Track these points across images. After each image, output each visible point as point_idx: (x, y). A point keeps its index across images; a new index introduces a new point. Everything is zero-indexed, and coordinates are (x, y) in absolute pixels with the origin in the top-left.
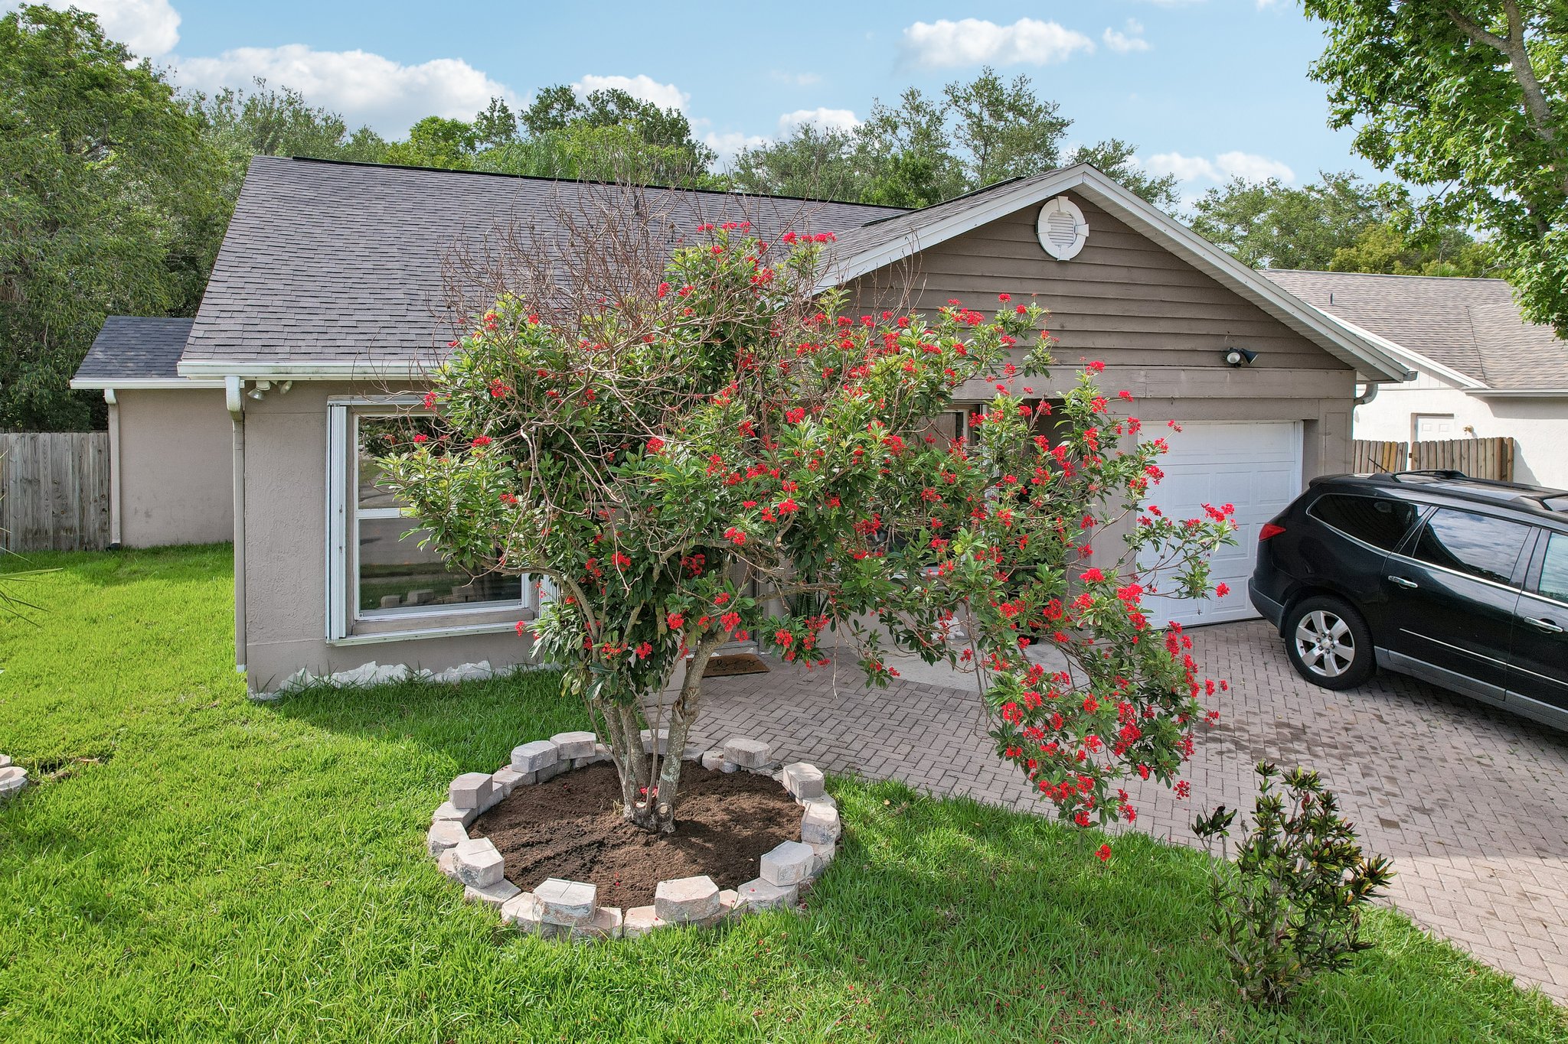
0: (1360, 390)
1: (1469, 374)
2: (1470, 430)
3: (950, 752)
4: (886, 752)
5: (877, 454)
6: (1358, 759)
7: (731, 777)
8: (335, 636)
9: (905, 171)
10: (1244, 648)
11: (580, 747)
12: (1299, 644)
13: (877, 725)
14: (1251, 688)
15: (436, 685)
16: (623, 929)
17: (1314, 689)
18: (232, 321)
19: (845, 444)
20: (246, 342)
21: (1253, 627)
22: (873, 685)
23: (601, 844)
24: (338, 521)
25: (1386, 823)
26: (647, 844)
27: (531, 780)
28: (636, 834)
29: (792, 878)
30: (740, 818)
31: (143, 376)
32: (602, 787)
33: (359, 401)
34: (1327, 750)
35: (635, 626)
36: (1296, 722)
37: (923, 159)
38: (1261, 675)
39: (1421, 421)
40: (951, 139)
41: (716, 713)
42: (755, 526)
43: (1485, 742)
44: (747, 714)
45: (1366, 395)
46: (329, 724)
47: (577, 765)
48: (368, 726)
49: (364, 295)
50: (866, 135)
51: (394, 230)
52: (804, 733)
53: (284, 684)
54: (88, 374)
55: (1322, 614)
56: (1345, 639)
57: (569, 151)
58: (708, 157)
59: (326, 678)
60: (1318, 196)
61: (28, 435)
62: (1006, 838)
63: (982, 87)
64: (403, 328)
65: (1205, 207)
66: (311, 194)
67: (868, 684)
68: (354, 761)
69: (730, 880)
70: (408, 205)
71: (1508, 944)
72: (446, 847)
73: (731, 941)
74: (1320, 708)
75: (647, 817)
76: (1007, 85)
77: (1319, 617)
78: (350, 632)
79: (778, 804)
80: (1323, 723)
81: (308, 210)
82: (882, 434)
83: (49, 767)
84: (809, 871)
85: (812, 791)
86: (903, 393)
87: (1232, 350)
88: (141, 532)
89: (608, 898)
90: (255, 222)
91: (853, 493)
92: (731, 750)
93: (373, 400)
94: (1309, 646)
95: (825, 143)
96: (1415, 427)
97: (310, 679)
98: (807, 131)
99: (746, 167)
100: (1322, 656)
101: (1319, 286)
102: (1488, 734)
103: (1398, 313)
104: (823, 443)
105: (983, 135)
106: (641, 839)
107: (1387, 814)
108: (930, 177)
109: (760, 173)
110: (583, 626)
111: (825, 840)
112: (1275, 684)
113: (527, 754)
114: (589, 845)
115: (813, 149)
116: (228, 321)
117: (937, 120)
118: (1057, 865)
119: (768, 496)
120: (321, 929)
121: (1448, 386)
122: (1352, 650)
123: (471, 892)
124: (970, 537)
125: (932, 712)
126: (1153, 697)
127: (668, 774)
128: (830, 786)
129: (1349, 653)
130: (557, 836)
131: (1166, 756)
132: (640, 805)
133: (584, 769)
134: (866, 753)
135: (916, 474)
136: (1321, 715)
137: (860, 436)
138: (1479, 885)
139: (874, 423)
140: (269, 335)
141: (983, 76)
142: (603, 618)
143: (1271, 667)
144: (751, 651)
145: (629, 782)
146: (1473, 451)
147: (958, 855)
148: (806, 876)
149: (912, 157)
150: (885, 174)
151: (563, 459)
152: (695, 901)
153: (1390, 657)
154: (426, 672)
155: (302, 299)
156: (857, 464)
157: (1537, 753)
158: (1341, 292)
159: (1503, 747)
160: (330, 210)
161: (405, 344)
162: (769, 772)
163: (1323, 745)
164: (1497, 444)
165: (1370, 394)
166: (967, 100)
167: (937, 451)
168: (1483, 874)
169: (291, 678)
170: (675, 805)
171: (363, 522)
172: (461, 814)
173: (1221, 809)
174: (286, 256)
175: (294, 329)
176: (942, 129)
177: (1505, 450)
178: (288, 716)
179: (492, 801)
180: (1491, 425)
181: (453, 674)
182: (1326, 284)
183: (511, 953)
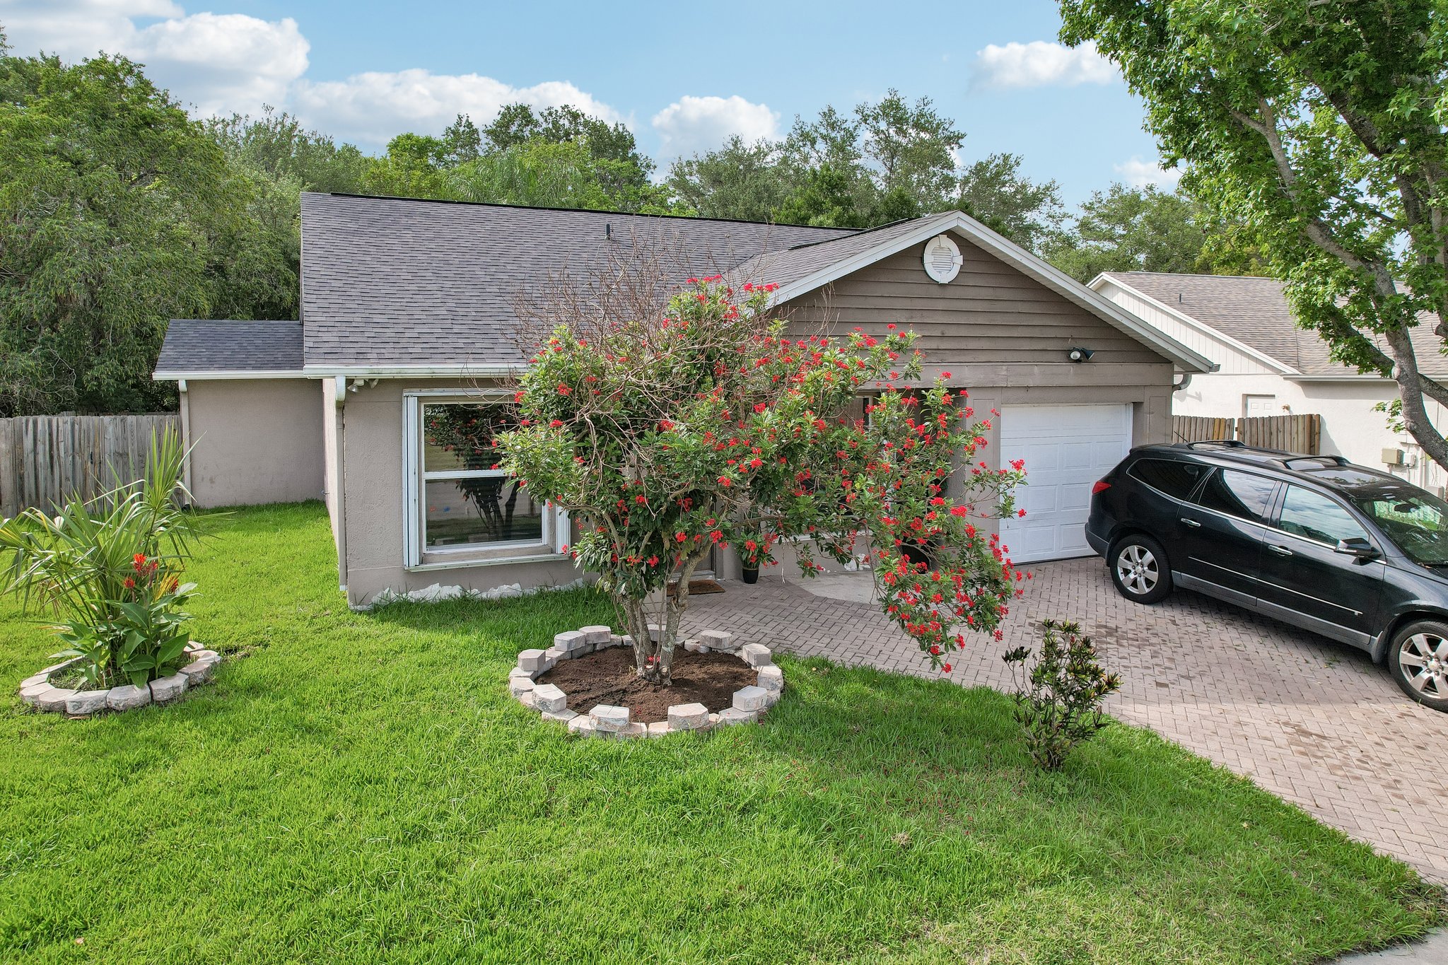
0: (1178, 379)
1: (1286, 363)
2: (1287, 408)
3: (859, 642)
4: (813, 642)
5: (809, 431)
6: (1151, 648)
7: (706, 655)
8: (412, 564)
9: (823, 182)
10: (1082, 577)
11: (600, 635)
12: (1120, 571)
13: (806, 626)
14: (1082, 602)
15: (483, 601)
16: (648, 734)
17: (1129, 603)
18: (330, 334)
19: (790, 425)
20: (344, 350)
21: (1092, 561)
22: (807, 576)
23: (624, 691)
24: (413, 480)
25: (1159, 684)
26: (655, 691)
27: (568, 657)
28: (647, 685)
29: (754, 706)
30: (715, 677)
31: (208, 369)
32: (618, 660)
33: (425, 393)
34: (1130, 642)
35: (646, 545)
36: (1112, 624)
37: (838, 171)
38: (1092, 594)
39: (1250, 400)
40: (862, 152)
41: (689, 618)
42: (736, 475)
43: (1245, 637)
44: (711, 619)
45: (1181, 383)
46: (413, 625)
47: (598, 648)
48: (442, 625)
49: (418, 314)
50: (787, 150)
51: (425, 257)
52: (753, 630)
53: (375, 599)
54: (165, 368)
55: (1136, 548)
56: (1152, 566)
57: (527, 165)
58: (648, 166)
59: (404, 595)
60: (1188, 200)
61: (119, 418)
62: (895, 689)
63: (888, 107)
64: (452, 338)
65: (1089, 208)
66: (353, 226)
67: (803, 576)
68: (443, 646)
69: (714, 709)
70: (430, 234)
71: (1219, 748)
72: (523, 691)
73: (718, 739)
74: (1132, 616)
75: (654, 675)
76: (911, 105)
77: (1135, 550)
78: (422, 562)
79: (741, 670)
80: (1132, 625)
81: (356, 239)
82: (813, 419)
83: (230, 651)
84: (764, 703)
85: (762, 660)
86: (825, 393)
87: (1074, 349)
88: (208, 495)
89: (635, 717)
90: (319, 252)
91: (794, 455)
92: (705, 637)
93: (437, 392)
94: (1127, 572)
95: (752, 153)
96: (1245, 406)
97: (393, 595)
98: (736, 142)
99: (680, 174)
100: (1136, 579)
101: (1172, 286)
102: (1249, 632)
103: (1235, 310)
104: (776, 424)
105: (890, 150)
106: (651, 688)
107: (1162, 679)
108: (845, 187)
109: (695, 180)
110: (611, 545)
111: (774, 687)
112: (1101, 600)
113: (564, 639)
114: (617, 691)
115: (740, 159)
116: (327, 334)
117: (851, 136)
118: (928, 703)
119: (743, 456)
120: (458, 733)
121: (1270, 372)
122: (1156, 573)
123: (545, 715)
124: (864, 479)
125: (845, 618)
126: (983, 583)
127: (667, 646)
128: (775, 660)
129: (1154, 576)
130: (594, 687)
131: (989, 617)
132: (648, 667)
133: (604, 650)
134: (799, 643)
135: (833, 443)
136: (1131, 620)
137: (799, 420)
138: (1211, 718)
139: (807, 412)
140: (359, 344)
141: (888, 97)
142: (625, 540)
143: (1101, 589)
144: (711, 578)
145: (641, 652)
146: (1287, 426)
147: (863, 697)
148: (762, 706)
149: (828, 169)
150: (805, 184)
151: (603, 434)
152: (694, 716)
153: (1182, 578)
154: (475, 591)
155: (374, 316)
156: (799, 436)
157: (1279, 643)
158: (1191, 291)
159: (1256, 639)
160: (372, 240)
161: (458, 351)
162: (732, 652)
163: (1128, 639)
164: (1307, 420)
165: (1186, 381)
166: (875, 119)
167: (846, 429)
168: (1216, 712)
169: (380, 595)
170: (672, 668)
171: (428, 482)
172: (530, 674)
173: (1022, 648)
174: (351, 280)
175: (376, 340)
176: (855, 144)
177: (1313, 425)
178: (383, 621)
179: (546, 668)
180: (1303, 404)
181: (495, 593)
182: (1178, 285)
183: (579, 746)
